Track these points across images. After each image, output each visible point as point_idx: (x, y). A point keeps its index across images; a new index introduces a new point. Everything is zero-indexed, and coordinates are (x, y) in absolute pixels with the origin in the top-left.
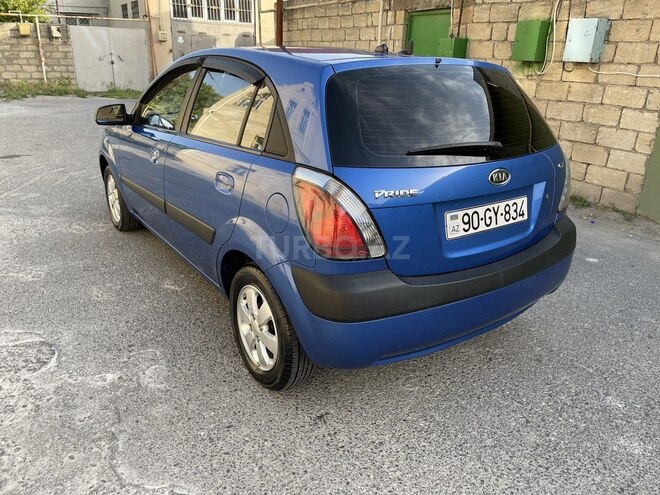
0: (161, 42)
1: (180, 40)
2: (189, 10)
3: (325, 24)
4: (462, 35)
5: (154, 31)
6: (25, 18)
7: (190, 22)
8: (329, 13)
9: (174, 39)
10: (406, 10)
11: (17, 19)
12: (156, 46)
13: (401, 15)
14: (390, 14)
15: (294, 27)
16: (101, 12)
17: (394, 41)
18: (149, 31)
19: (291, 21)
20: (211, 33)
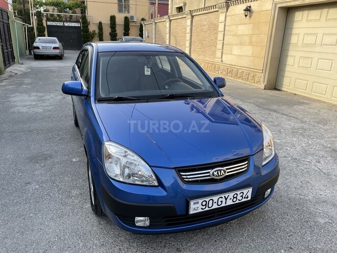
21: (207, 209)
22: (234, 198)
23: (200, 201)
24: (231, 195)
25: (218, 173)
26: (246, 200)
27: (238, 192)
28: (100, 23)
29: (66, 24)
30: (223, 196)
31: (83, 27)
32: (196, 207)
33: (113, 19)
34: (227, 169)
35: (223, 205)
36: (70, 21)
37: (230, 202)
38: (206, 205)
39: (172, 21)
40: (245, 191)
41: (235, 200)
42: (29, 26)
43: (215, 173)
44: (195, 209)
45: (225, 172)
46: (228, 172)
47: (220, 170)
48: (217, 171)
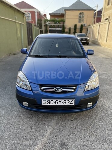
21: (50, 104)
22: (64, 102)
23: (47, 100)
24: (63, 101)
25: (57, 90)
26: (71, 104)
27: (67, 100)
28: (70, 28)
29: (56, 29)
30: (58, 100)
31: (63, 30)
32: (45, 102)
33: (76, 26)
34: (63, 89)
35: (59, 104)
36: (58, 28)
37: (62, 104)
38: (50, 102)
39: (100, 26)
40: (70, 100)
41: (65, 103)
42: (41, 30)
43: (56, 89)
44: (44, 103)
45: (61, 90)
46: (63, 90)
47: (59, 89)
48: (58, 88)
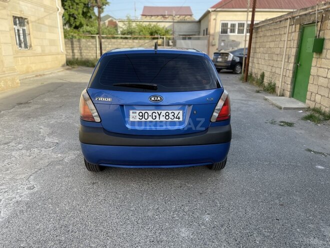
0: (213, 45)
1: (223, 44)
2: (229, 30)
3: (268, 34)
4: (321, 36)
5: (211, 41)
6: (160, 38)
7: (229, 36)
8: (271, 28)
9: (220, 43)
10: (300, 24)
11: (157, 38)
12: (211, 47)
13: (298, 26)
14: (294, 26)
15: (258, 35)
16: (197, 33)
17: (294, 40)
18: (209, 40)
19: (257, 32)
20: (238, 40)
